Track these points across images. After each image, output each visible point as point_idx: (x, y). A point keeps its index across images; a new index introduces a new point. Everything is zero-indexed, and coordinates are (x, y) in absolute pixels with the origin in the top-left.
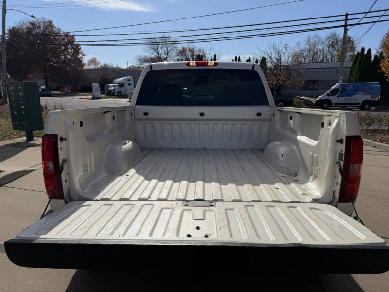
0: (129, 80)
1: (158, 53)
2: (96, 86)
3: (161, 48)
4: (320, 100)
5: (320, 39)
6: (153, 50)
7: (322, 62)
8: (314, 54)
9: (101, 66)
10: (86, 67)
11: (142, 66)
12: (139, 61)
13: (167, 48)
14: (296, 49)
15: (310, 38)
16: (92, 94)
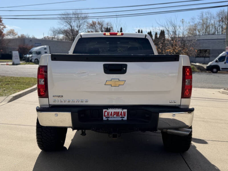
0: (45, 49)
1: (71, 26)
2: (16, 54)
3: (74, 22)
4: (210, 66)
5: (211, 15)
6: (66, 23)
7: (214, 34)
8: (207, 27)
9: (19, 37)
10: (6, 37)
11: (56, 37)
12: (54, 32)
13: (79, 22)
14: (191, 24)
15: (202, 14)
16: (11, 61)
